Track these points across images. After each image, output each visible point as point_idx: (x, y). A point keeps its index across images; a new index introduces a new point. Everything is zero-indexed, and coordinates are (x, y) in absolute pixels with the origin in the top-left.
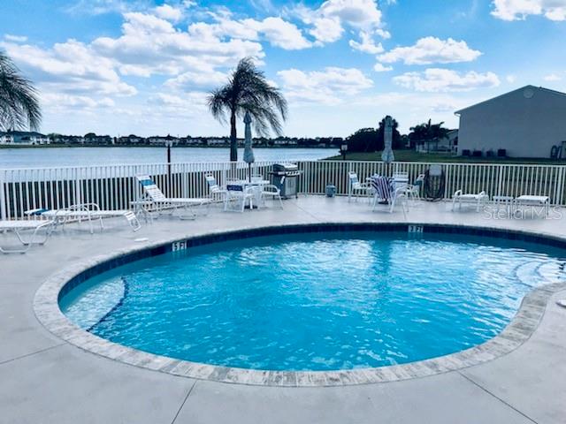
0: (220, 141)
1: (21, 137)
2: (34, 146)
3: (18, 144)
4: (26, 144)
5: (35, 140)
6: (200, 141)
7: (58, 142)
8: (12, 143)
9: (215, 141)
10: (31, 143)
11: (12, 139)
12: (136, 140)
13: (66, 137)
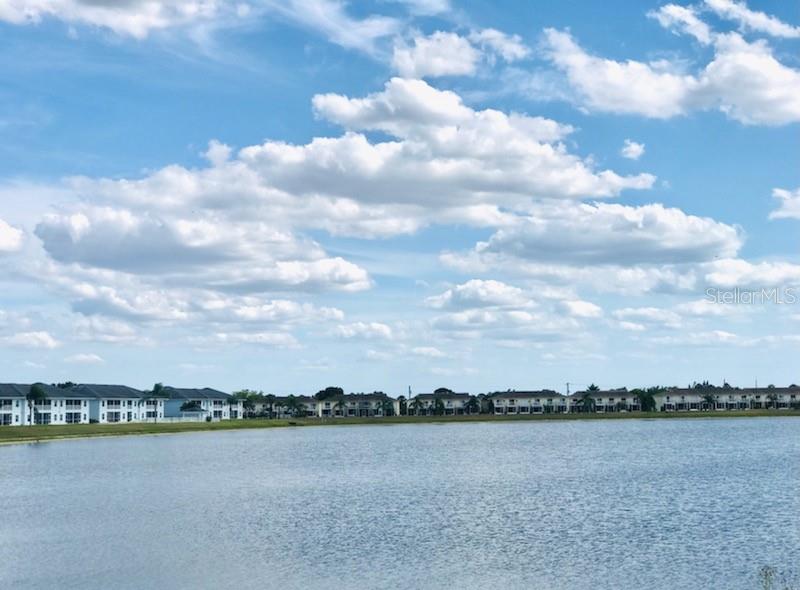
0: (689, 399)
1: (180, 404)
2: (209, 426)
3: (175, 420)
4: (192, 420)
5: (212, 409)
6: (630, 401)
7: (262, 415)
8: (160, 420)
9: (675, 400)
10: (203, 418)
11: (160, 409)
12: (457, 404)
13: (280, 401)
